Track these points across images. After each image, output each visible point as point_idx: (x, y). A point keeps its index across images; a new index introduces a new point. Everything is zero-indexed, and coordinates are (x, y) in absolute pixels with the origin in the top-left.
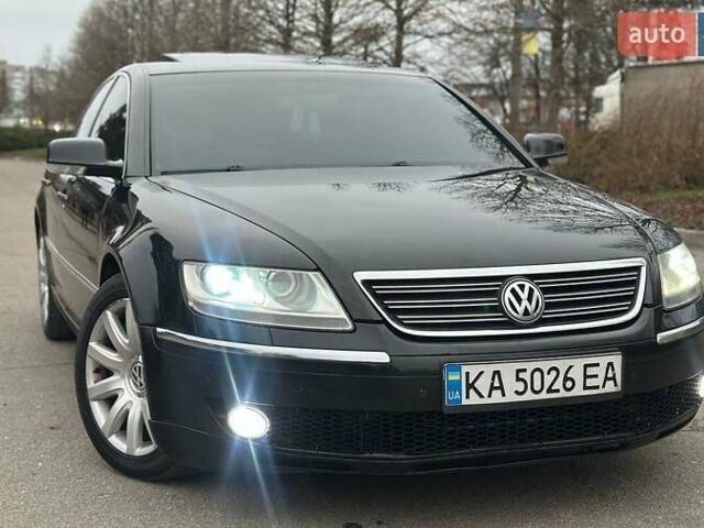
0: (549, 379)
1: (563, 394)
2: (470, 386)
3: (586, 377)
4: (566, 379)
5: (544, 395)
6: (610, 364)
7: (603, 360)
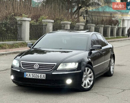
0: (36, 76)
1: (37, 78)
2: (27, 75)
3: (40, 76)
4: (38, 76)
5: (35, 78)
6: (44, 75)
7: (43, 75)
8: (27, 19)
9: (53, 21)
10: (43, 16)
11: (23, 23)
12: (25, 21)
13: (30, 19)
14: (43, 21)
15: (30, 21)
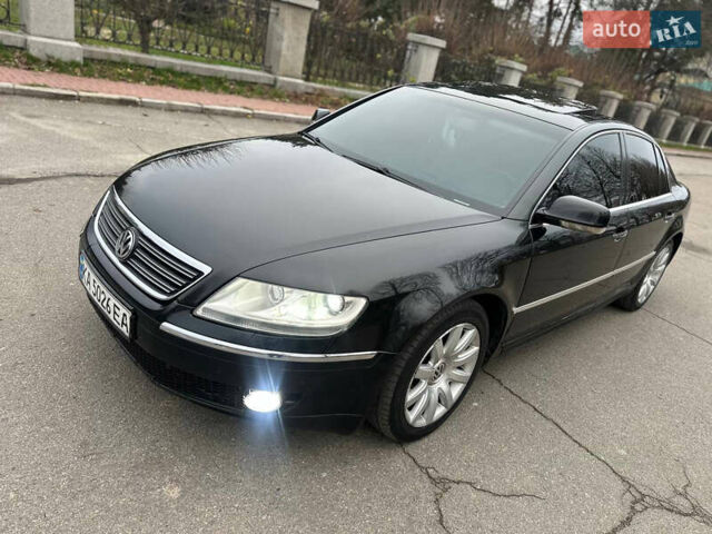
0: (102, 297)
1: (106, 312)
3: (115, 311)
4: (108, 304)
5: (100, 304)
6: (125, 315)
7: (122, 309)
8: (517, 65)
9: (581, 84)
10: (561, 69)
11: (507, 73)
12: (512, 69)
13: (524, 68)
14: (559, 79)
15: (522, 72)
